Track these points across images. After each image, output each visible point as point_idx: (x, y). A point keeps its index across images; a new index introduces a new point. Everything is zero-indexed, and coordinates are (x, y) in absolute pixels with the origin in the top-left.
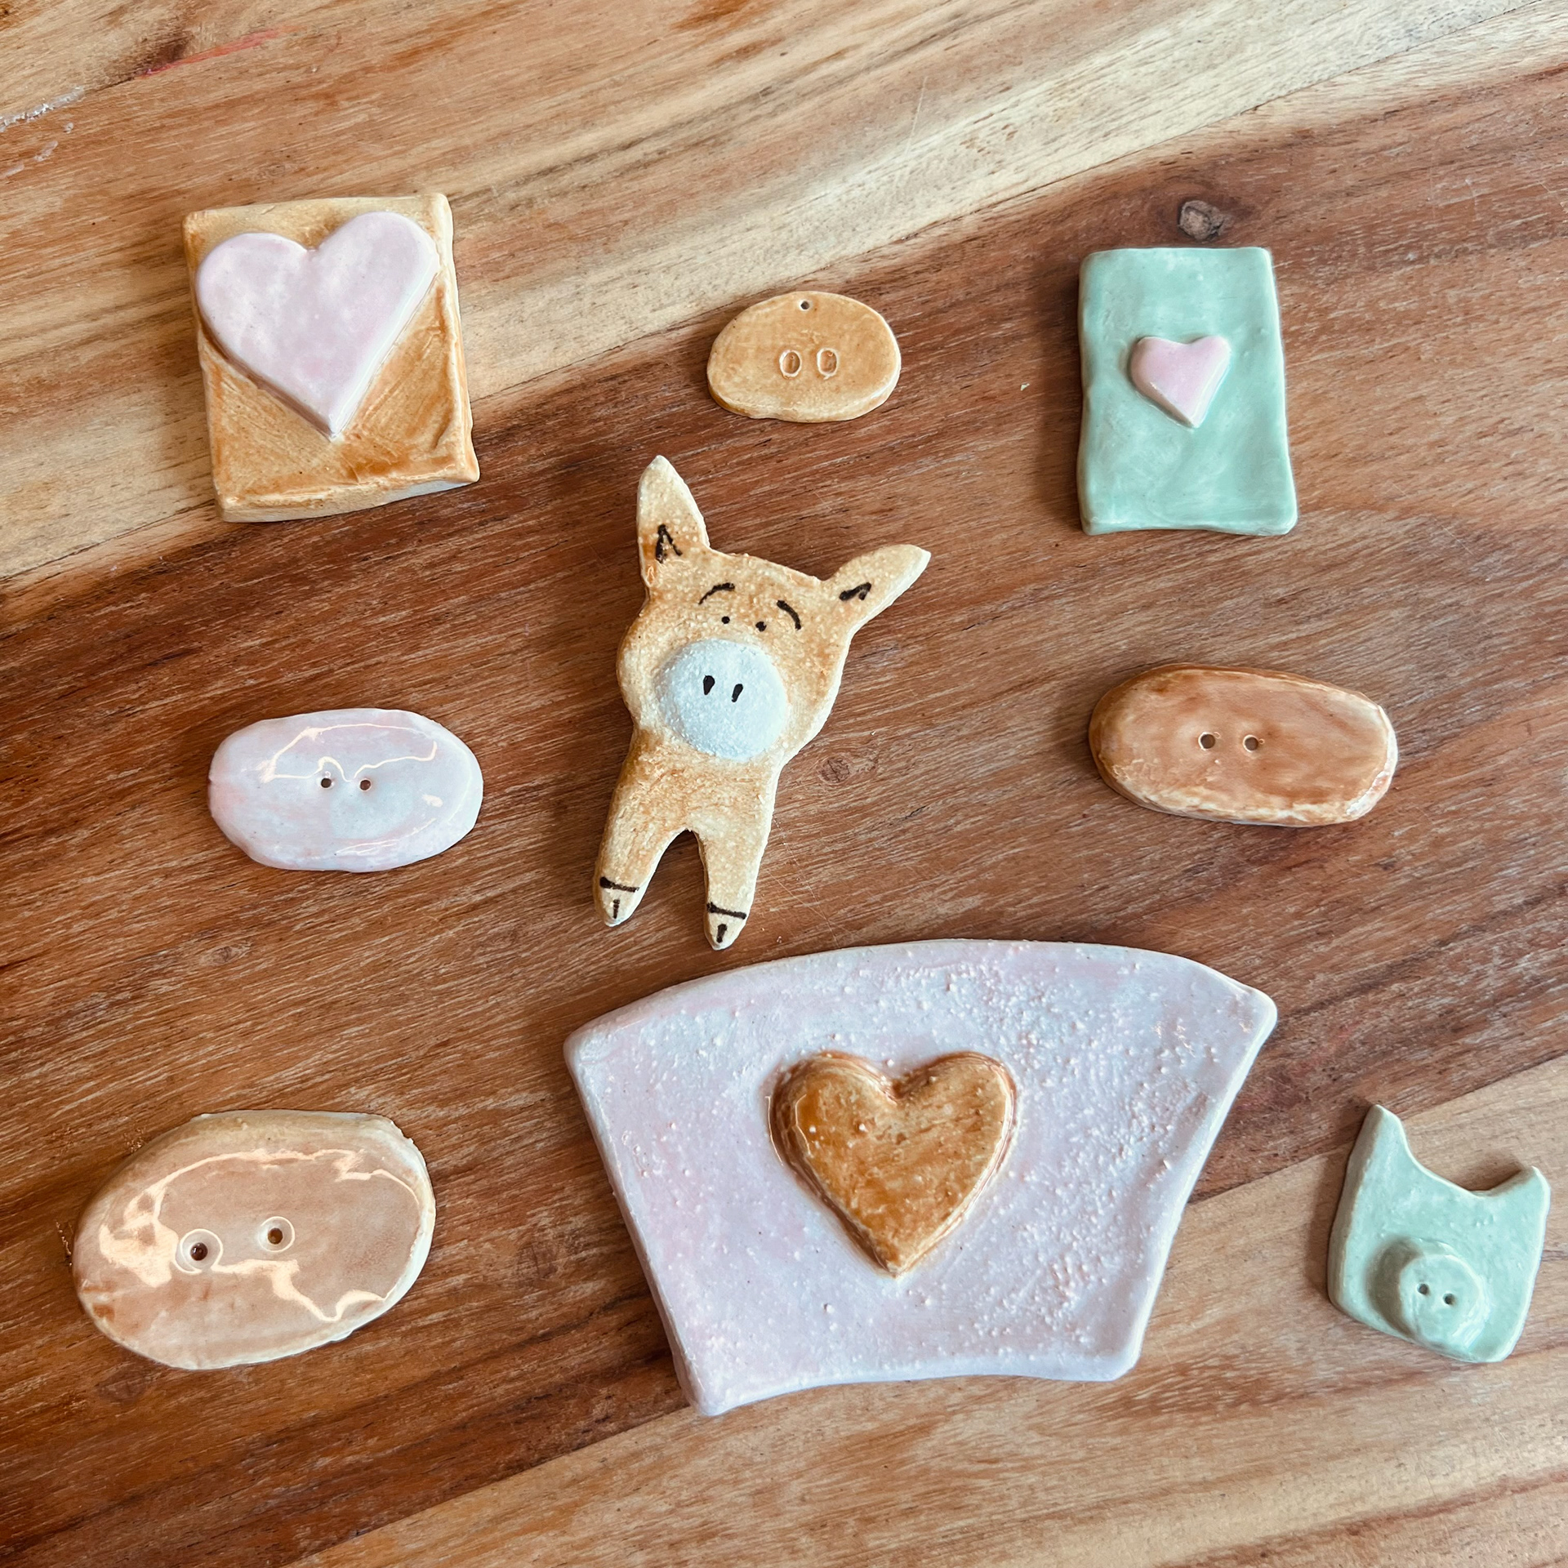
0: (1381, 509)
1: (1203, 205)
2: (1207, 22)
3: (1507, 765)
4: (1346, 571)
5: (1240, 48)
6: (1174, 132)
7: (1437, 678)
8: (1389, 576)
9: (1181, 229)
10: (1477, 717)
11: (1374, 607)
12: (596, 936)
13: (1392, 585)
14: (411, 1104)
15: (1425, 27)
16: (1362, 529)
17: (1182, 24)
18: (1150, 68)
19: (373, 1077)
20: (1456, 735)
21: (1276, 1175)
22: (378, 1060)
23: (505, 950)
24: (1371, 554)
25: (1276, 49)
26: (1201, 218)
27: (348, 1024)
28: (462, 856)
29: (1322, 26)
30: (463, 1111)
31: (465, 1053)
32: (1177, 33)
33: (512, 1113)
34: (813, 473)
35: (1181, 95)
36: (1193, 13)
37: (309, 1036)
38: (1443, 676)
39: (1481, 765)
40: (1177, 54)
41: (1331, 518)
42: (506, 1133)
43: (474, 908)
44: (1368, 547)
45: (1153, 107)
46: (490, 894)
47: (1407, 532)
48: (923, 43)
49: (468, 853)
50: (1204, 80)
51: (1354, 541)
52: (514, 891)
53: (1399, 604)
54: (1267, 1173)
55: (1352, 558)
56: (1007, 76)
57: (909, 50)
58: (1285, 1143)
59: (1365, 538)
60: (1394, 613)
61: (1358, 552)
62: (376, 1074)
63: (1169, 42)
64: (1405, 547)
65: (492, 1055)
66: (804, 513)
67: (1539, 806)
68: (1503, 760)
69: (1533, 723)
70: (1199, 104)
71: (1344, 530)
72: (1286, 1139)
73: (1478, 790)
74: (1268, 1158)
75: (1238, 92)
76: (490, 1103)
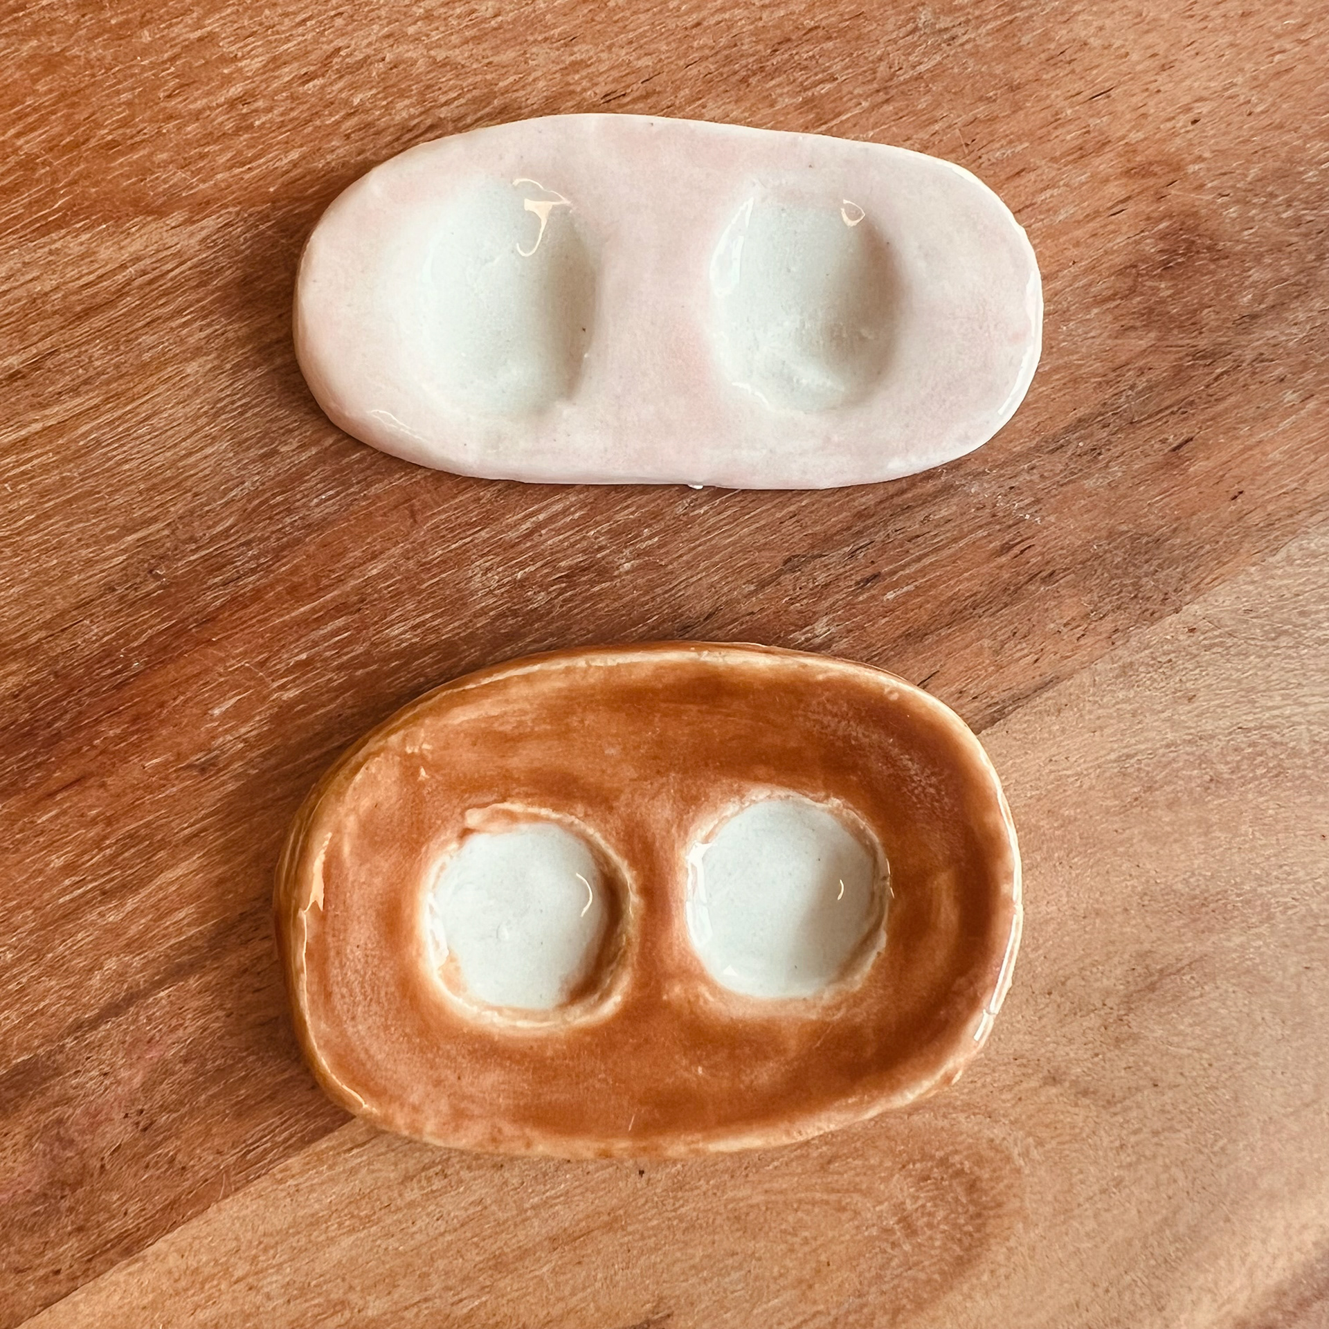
0: (160, 212)
3: (384, 576)
4: (113, 313)
7: (265, 456)
8: (179, 312)
10: (330, 507)
11: (162, 362)
13: (185, 325)
16: (135, 246)
20: (298, 541)
24: (151, 282)
38: (274, 452)
39: (340, 580)
41: (84, 237)
44: (144, 273)
47: (204, 240)
51: (123, 267)
53: (197, 352)
54: (46, 1305)
55: (121, 293)
59: (139, 259)
60: (191, 368)
61: (128, 282)
64: (202, 263)
73: (340, 622)
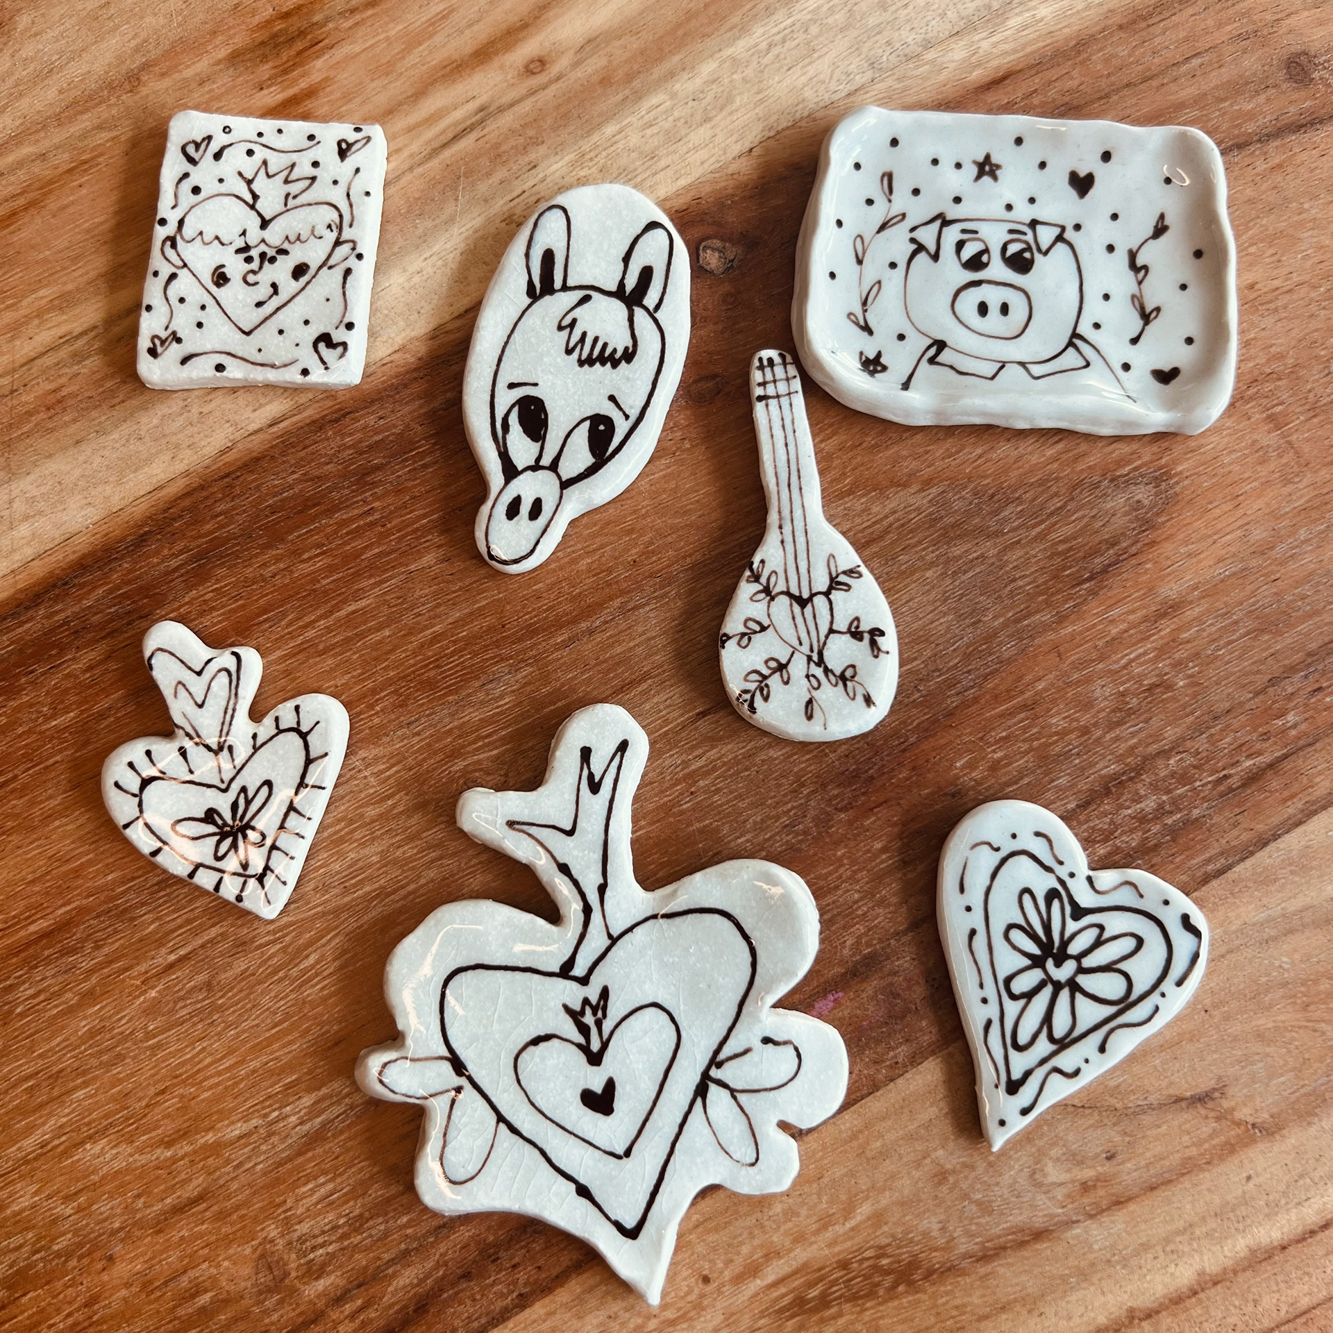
1: (717, 243)
2: (698, 82)
5: (730, 100)
6: (683, 182)
9: (701, 267)
12: (281, 974)
14: (141, 1151)
15: (884, 58)
17: (677, 86)
18: (655, 129)
19: (103, 1132)
21: (900, 1081)
22: (106, 1116)
23: (203, 1000)
25: (760, 96)
26: (717, 254)
27: (75, 1089)
28: (153, 922)
29: (797, 71)
30: (188, 1149)
31: (182, 1097)
32: (673, 96)
33: (232, 1143)
34: (414, 531)
35: (685, 149)
36: (685, 76)
37: (41, 1106)
40: (676, 114)
42: (228, 1161)
43: (171, 967)
45: (662, 164)
46: (182, 952)
48: (456, 138)
49: (158, 919)
50: (703, 133)
52: (203, 946)
56: (533, 156)
57: (445, 146)
58: (902, 1052)
62: (106, 1128)
63: (668, 104)
65: (206, 1095)
66: (412, 567)
67: (1077, 720)
68: (1040, 686)
69: (1061, 649)
70: (702, 154)
71: (875, 509)
72: (904, 1047)
74: (891, 1066)
75: (733, 139)
76: (210, 1137)
